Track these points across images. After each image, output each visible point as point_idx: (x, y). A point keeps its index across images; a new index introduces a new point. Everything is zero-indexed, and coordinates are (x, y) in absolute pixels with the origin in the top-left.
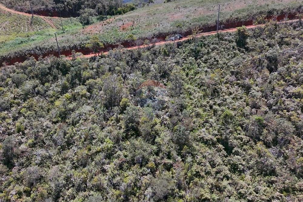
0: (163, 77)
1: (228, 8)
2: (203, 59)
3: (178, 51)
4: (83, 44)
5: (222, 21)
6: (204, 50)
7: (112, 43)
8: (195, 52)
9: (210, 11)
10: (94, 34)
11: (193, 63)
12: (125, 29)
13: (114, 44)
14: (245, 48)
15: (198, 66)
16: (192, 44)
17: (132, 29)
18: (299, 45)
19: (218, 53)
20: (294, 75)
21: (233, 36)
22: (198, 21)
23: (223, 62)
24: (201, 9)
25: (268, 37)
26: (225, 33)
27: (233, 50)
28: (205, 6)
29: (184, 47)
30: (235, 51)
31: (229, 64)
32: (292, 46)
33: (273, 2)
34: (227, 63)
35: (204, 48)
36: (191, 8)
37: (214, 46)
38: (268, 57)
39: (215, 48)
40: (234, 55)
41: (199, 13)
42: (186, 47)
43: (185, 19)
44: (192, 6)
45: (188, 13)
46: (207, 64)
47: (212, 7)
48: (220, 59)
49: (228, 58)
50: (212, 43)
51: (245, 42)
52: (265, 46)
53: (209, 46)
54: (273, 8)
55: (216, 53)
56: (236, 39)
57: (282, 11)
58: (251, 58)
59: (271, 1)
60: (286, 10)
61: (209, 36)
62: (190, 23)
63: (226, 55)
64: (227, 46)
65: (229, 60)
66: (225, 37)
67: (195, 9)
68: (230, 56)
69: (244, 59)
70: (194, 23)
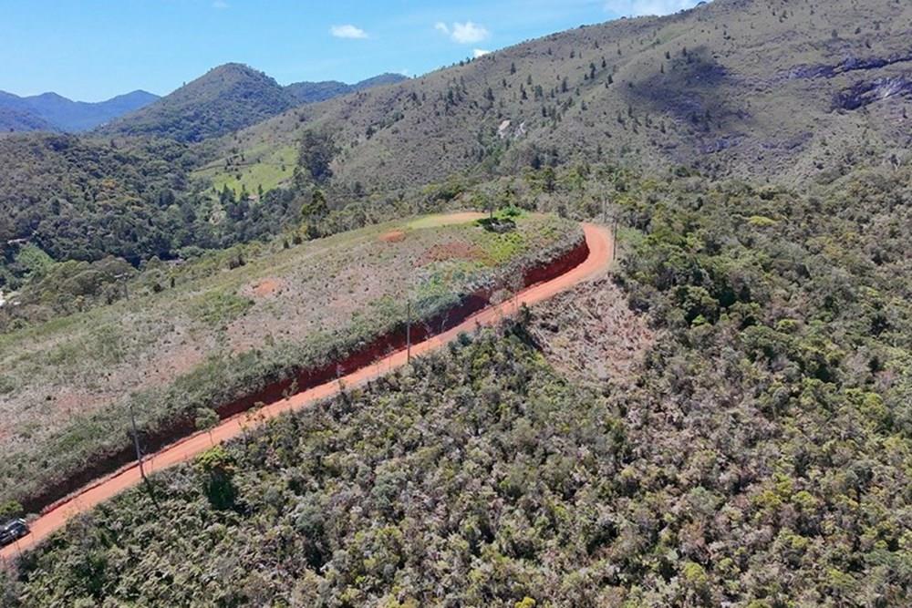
1: (154, 372)
2: (121, 588)
3: (26, 596)
5: (148, 428)
8: (88, 573)
9: (100, 392)
14: (236, 508)
16: (73, 548)
18: (360, 470)
19: (163, 548)
20: (370, 563)
21: (192, 475)
22: (69, 445)
23: (187, 574)
24: (65, 390)
25: (285, 459)
26: (168, 473)
27: (205, 525)
28: (78, 377)
29: (45, 573)
30: (210, 528)
31: (204, 577)
32: (344, 476)
33: (268, 336)
34: (200, 574)
35: (115, 545)
36: (29, 393)
37: (145, 530)
38: (302, 531)
39: (151, 535)
40: (210, 540)
41: (63, 410)
42: (51, 570)
43: (18, 446)
44: (32, 381)
45: (25, 416)
46: (139, 601)
47: (102, 375)
48: (173, 565)
49: (195, 558)
50: (135, 518)
51: (230, 485)
52: (285, 493)
53: (128, 533)
54: (275, 361)
55: (158, 553)
56: (205, 485)
57: (296, 367)
58: (259, 537)
59: (264, 335)
60: (304, 364)
61: (120, 498)
62: (43, 459)
63: (190, 546)
64: (185, 516)
65: (201, 561)
66: (172, 487)
67: (46, 395)
68: (201, 549)
69: (242, 543)
70: (56, 460)
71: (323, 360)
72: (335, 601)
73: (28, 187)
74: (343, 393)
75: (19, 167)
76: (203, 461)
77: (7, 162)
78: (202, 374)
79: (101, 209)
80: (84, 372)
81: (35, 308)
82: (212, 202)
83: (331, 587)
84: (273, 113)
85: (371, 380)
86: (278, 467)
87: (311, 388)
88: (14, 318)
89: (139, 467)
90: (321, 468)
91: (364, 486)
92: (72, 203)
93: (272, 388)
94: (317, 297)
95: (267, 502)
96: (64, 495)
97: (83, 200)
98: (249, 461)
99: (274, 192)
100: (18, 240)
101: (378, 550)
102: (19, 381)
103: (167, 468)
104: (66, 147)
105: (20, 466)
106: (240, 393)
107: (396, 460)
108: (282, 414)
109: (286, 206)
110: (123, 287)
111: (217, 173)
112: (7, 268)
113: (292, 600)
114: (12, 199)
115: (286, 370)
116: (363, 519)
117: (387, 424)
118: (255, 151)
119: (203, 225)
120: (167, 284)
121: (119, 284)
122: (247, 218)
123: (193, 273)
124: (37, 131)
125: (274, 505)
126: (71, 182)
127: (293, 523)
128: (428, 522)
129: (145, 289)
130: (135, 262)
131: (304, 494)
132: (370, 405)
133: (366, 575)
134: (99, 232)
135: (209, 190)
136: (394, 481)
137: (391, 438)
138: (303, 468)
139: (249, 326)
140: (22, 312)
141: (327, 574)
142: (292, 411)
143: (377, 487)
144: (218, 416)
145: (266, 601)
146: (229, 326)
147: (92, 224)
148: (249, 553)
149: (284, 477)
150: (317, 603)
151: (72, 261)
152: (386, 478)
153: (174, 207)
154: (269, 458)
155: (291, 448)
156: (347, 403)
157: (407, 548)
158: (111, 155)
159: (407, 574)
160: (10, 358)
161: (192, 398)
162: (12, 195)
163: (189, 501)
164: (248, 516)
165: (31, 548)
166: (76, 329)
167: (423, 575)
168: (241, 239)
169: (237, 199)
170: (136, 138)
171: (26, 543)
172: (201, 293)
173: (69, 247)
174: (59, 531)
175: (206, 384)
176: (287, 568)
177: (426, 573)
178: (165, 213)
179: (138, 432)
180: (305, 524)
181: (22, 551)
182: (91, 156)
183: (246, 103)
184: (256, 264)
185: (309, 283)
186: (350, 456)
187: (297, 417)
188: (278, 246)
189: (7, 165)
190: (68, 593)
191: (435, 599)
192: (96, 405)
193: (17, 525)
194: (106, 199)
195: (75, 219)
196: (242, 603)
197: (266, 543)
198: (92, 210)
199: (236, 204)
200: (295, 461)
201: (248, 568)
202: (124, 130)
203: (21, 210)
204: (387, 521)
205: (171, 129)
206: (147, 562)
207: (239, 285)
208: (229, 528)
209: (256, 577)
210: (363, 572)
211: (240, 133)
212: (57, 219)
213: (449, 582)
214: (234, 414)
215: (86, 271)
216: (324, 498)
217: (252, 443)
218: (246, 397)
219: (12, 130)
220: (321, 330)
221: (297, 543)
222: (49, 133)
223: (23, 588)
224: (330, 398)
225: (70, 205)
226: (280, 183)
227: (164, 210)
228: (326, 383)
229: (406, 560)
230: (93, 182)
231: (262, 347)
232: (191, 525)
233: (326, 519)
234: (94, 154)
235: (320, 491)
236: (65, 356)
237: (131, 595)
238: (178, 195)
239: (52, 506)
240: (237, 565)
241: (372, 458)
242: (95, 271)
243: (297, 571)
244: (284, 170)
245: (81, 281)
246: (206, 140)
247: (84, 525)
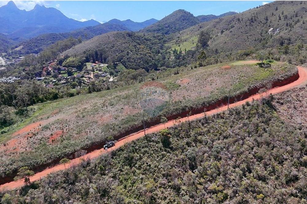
0: (103, 196)
1: (150, 104)
2: (137, 165)
3: (113, 163)
4: (8, 170)
5: (147, 120)
6: (136, 156)
7: (42, 163)
8: (129, 159)
9: (135, 108)
10: (20, 154)
11: (129, 173)
12: (54, 140)
13: (45, 163)
14: (170, 148)
15: (134, 174)
16: (125, 152)
17: (63, 140)
18: (209, 142)
19: (149, 156)
20: (209, 172)
21: (158, 136)
22: (126, 123)
23: (155, 165)
24: (126, 107)
25: (186, 135)
26: (152, 134)
27: (161, 151)
28: (130, 103)
29: (118, 157)
30: (162, 153)
31: (159, 167)
32: (204, 144)
33: (184, 97)
34: (158, 166)
35: (136, 153)
36: (117, 106)
37: (144, 150)
38: (189, 158)
39: (146, 152)
40: (162, 156)
41: (125, 112)
42: (119, 157)
43: (114, 121)
44: (118, 103)
45: (116, 113)
46: (141, 170)
47: (136, 103)
48: (151, 162)
49: (158, 161)
50: (142, 146)
51: (169, 141)
52: (185, 146)
53: (140, 150)
54: (185, 105)
55: (147, 157)
56: (162, 139)
57: (191, 107)
58: (176, 158)
59: (183, 96)
60: (194, 106)
61: (138, 140)
62: (120, 126)
63: (156, 157)
64: (155, 148)
65: (159, 162)
66: (153, 139)
67: (122, 107)
68: (159, 158)
69: (171, 159)
70: (123, 126)
71: (200, 106)
72: (197, 182)
73: (121, 47)
74: (205, 117)
75: (119, 41)
76: (162, 132)
77: (116, 40)
78: (163, 106)
79: (140, 54)
80: (132, 102)
81: (120, 82)
82: (171, 53)
83: (196, 177)
84: (192, 25)
85: (215, 114)
86: (183, 137)
87: (196, 114)
88: (115, 85)
89: (144, 132)
90: (196, 140)
91: (209, 147)
92: (132, 52)
93: (184, 113)
94: (200, 86)
95: (179, 148)
96: (124, 137)
97: (135, 52)
98: (175, 134)
99: (190, 51)
100: (118, 62)
101: (212, 168)
102: (115, 103)
103: (152, 133)
104: (132, 36)
105: (114, 127)
106: (174, 113)
107: (220, 141)
108: (186, 121)
109: (193, 56)
110: (144, 78)
111: (173, 44)
112: (114, 70)
113: (184, 179)
114: (117, 50)
115: (188, 108)
116: (208, 158)
117: (218, 129)
118: (185, 38)
119: (168, 60)
120: (156, 78)
121: (143, 77)
122: (181, 59)
123: (163, 75)
124: (124, 31)
125: (181, 149)
126: (132, 46)
127: (186, 156)
128: (229, 162)
129: (150, 79)
130: (148, 71)
131: (190, 147)
132: (214, 122)
133: (207, 175)
134: (138, 61)
135: (170, 50)
136: (219, 148)
137: (220, 134)
138: (191, 139)
139: (178, 93)
140: (117, 83)
141: (195, 173)
142: (189, 121)
143: (213, 149)
144: (167, 120)
145: (176, 177)
146: (173, 92)
147: (137, 59)
148: (173, 162)
149: (185, 141)
150: (191, 181)
151: (131, 69)
152: (216, 146)
153: (160, 54)
154: (181, 134)
155: (188, 132)
156: (206, 120)
157: (222, 170)
158: (143, 38)
159: (221, 178)
160: (113, 96)
161: (161, 113)
162: (117, 49)
163: (157, 144)
164: (173, 151)
165: (115, 150)
166: (130, 90)
167: (226, 179)
168: (178, 66)
169: (178, 53)
170: (151, 33)
171: (114, 148)
172: (165, 81)
173: (130, 65)
174: (122, 146)
175: (164, 109)
176: (183, 169)
177: (227, 179)
178: (157, 56)
179: (145, 121)
180: (189, 156)
181: (113, 150)
182: (138, 39)
183: (183, 22)
184: (182, 74)
185: (198, 81)
186: (206, 137)
187: (190, 123)
188: (189, 69)
189: (116, 41)
190: (123, 164)
191: (229, 188)
192: (134, 112)
193: (112, 143)
194: (141, 51)
195: (133, 57)
196: (169, 177)
197: (178, 160)
198: (137, 54)
199: (178, 54)
200: (189, 136)
201: (172, 166)
202: (147, 31)
203: (119, 54)
204: (216, 160)
205: (161, 30)
206: (144, 159)
207: (176, 80)
208: (168, 154)
209: (174, 170)
210: (206, 174)
211: (181, 32)
212: (128, 57)
213: (234, 183)
214: (172, 119)
215: (134, 72)
216: (197, 150)
217: (176, 129)
218: (176, 115)
219: (118, 31)
220: (200, 96)
221: (187, 162)
222: (128, 31)
223: (112, 160)
224: (201, 118)
225: (132, 53)
226: (192, 48)
227: (157, 55)
228: (200, 113)
229: (221, 173)
230: (138, 46)
231: (182, 100)
232: (157, 151)
233: (197, 156)
234: (139, 38)
235: (195, 147)
236: (127, 97)
237: (139, 168)
238: (161, 51)
239: (121, 139)
240: (169, 165)
241: (213, 139)
242: (137, 73)
243: (186, 170)
244: (193, 44)
245: (133, 75)
246: (170, 34)
247: (129, 146)
